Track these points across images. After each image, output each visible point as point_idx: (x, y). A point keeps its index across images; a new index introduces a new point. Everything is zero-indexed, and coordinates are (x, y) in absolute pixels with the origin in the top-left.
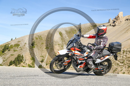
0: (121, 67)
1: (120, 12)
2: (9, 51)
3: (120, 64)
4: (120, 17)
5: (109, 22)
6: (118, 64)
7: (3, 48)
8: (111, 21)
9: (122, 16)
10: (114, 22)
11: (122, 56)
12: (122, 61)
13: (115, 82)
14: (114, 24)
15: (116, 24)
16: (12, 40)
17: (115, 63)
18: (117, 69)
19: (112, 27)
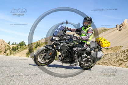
0: (125, 62)
1: (126, 20)
2: (40, 47)
3: (125, 60)
4: (125, 23)
5: (116, 27)
6: (123, 60)
7: (36, 45)
8: (118, 27)
9: (127, 22)
10: (120, 27)
11: (126, 54)
12: (126, 58)
13: (121, 74)
14: (120, 29)
15: (122, 29)
16: (42, 39)
17: (121, 59)
18: (122, 63)
19: (119, 31)
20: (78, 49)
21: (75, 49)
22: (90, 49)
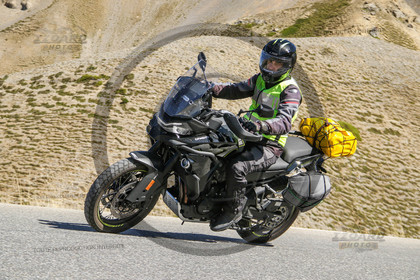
20: (249, 166)
21: (240, 166)
22: (286, 164)
